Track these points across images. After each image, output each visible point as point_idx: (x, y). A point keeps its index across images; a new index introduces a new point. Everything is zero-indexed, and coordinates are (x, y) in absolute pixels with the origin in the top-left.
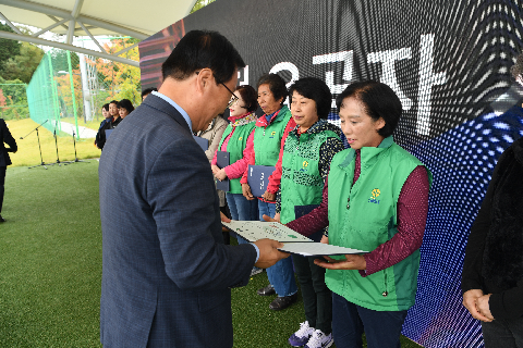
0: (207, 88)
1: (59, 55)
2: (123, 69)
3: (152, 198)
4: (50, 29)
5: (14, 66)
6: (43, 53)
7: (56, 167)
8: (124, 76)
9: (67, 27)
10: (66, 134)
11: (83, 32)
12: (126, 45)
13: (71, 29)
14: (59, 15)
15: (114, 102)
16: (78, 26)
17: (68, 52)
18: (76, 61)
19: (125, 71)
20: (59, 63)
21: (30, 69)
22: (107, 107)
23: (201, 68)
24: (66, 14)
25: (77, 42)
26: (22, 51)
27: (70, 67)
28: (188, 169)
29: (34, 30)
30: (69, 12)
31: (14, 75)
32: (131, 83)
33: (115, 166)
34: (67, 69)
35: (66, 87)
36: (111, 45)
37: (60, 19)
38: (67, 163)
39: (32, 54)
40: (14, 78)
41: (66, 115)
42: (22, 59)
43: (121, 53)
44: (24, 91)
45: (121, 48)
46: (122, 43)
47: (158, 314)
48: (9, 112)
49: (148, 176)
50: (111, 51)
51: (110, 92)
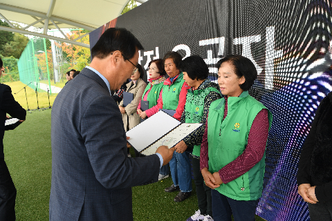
0: (118, 63)
1: (38, 41)
2: (79, 49)
3: (84, 132)
4: (33, 25)
5: (10, 48)
6: (28, 40)
7: (37, 112)
8: (80, 54)
9: (44, 24)
10: (43, 91)
11: (54, 26)
12: (81, 34)
13: (46, 24)
14: (38, 16)
15: (72, 70)
16: (51, 22)
17: (44, 39)
18: (49, 44)
19: (80, 50)
20: (38, 46)
21: (20, 50)
22: (68, 73)
23: (114, 50)
24: (43, 15)
25: (49, 33)
26: (15, 39)
27: (45, 49)
28: (106, 115)
29: (23, 26)
30: (45, 14)
31: (10, 54)
32: (84, 58)
33: (61, 112)
34: (43, 50)
35: (43, 61)
36: (71, 34)
37: (39, 18)
38: (44, 109)
39: (21, 40)
40: (10, 56)
41: (43, 79)
42: (15, 43)
43: (77, 39)
44: (16, 64)
45: (77, 36)
46: (78, 33)
47: (85, 206)
48: (7, 76)
49: (82, 118)
50: (71, 38)
51: (71, 64)
